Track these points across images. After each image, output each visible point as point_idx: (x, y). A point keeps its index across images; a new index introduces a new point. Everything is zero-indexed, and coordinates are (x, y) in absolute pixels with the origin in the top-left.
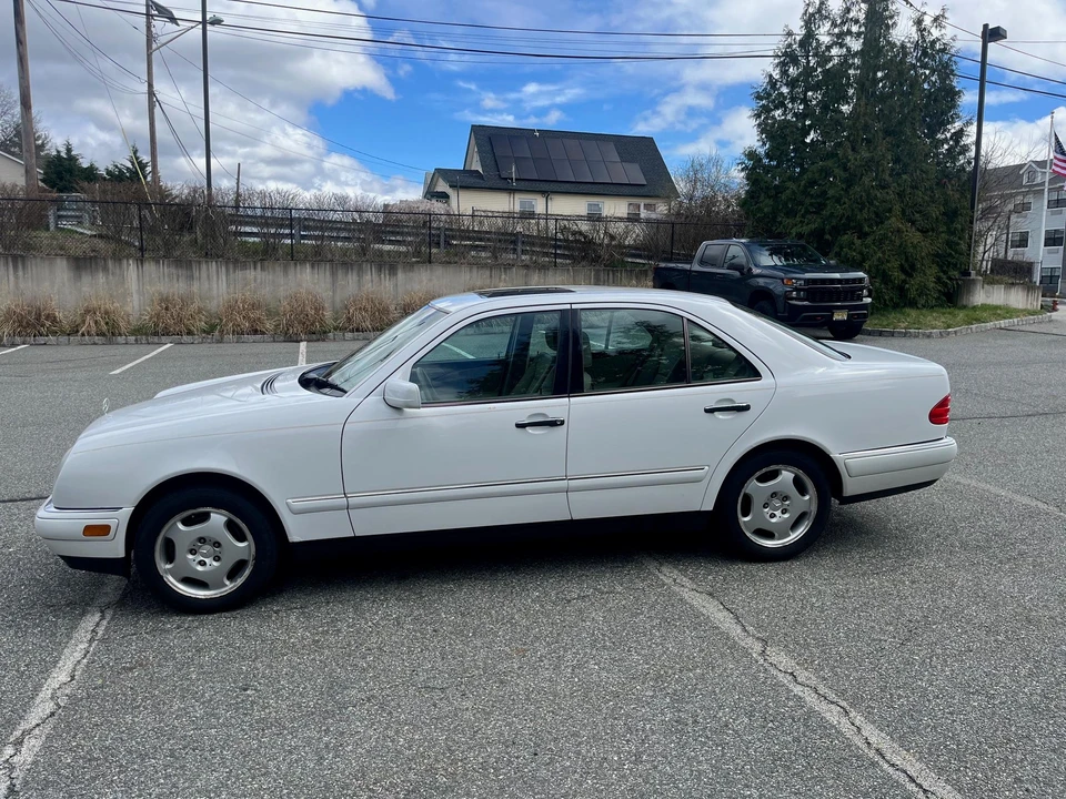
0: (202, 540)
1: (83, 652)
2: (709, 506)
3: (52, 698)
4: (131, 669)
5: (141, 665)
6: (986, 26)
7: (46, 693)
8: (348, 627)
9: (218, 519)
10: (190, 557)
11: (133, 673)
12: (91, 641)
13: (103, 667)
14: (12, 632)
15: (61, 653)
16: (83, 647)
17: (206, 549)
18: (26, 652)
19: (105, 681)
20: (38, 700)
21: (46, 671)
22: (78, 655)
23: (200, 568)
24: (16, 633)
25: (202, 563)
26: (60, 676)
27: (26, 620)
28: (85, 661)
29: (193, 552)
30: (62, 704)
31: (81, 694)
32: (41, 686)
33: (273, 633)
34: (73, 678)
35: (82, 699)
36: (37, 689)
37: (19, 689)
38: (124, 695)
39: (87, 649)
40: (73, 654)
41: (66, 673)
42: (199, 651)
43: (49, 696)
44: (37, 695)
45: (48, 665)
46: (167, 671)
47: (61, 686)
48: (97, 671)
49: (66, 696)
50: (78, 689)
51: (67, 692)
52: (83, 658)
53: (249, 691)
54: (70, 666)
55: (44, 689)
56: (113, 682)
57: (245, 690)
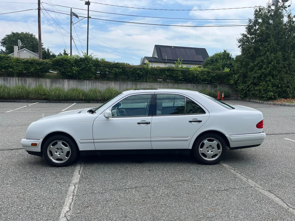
1: (72, 200)
3: (65, 216)
4: (88, 207)
5: (90, 205)
7: (62, 215)
11: (89, 208)
12: (73, 196)
13: (79, 205)
14: (48, 191)
15: (65, 200)
16: (71, 198)
18: (54, 199)
19: (80, 211)
20: (61, 217)
22: (70, 201)
24: (50, 192)
26: (66, 209)
27: (52, 187)
28: (73, 203)
30: (69, 219)
31: (74, 215)
32: (61, 211)
33: (129, 196)
34: (70, 209)
35: (74, 217)
37: (54, 213)
38: (88, 216)
39: (73, 198)
40: (69, 200)
41: (68, 207)
42: (107, 201)
43: (64, 216)
44: (60, 215)
45: (62, 204)
46: (99, 208)
47: (67, 212)
48: (77, 207)
49: (69, 216)
50: (73, 214)
51: (69, 214)
52: (72, 202)
53: (127, 218)
54: (68, 205)
55: (62, 213)
56: (83, 212)
57: (126, 217)
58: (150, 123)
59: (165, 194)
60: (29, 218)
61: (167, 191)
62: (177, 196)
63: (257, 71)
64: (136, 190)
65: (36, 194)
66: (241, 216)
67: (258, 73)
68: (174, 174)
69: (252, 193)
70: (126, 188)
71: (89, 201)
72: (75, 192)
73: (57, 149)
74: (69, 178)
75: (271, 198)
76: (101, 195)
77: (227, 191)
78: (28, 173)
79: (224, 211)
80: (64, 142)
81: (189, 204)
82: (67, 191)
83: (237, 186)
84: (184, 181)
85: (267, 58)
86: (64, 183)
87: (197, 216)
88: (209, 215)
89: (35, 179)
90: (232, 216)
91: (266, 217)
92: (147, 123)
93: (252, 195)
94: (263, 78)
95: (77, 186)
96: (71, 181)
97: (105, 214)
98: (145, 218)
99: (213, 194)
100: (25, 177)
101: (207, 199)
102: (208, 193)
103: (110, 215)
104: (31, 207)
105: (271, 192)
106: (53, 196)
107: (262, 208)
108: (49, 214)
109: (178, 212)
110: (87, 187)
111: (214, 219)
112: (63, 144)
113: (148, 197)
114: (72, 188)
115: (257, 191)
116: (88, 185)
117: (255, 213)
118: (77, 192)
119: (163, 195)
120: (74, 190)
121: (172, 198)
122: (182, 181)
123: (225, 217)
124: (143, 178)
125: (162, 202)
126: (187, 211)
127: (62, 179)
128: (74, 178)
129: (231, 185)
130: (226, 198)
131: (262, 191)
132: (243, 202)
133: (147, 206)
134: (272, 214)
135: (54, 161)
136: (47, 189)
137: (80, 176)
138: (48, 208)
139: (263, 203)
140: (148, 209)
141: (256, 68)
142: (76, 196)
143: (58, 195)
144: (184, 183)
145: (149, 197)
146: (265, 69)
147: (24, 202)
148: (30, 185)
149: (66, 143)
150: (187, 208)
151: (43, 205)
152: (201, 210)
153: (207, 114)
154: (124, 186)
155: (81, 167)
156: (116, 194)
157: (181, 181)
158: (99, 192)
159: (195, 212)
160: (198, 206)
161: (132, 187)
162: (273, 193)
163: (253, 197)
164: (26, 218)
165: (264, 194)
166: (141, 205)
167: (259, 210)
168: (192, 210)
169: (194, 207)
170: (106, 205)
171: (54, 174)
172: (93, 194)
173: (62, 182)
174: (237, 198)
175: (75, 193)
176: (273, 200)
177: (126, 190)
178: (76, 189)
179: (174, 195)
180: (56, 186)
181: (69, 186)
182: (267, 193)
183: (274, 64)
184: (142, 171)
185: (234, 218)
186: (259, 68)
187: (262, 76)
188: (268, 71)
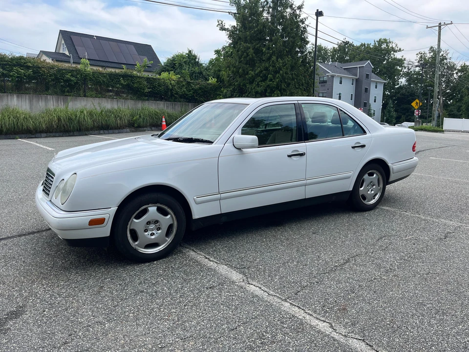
0: (149, 223)
2: (351, 189)
6: (318, 10)
9: (152, 209)
10: (146, 233)
17: (152, 226)
23: (153, 237)
25: (152, 234)
29: (146, 231)
58: (305, 154)
63: (260, 83)
67: (261, 86)
74: (214, 275)
80: (164, 206)
85: (273, 65)
86: (220, 285)
92: (301, 155)
94: (269, 93)
96: (227, 278)
114: (254, 289)
135: (142, 250)
137: (224, 266)
141: (259, 79)
146: (271, 80)
149: (166, 207)
153: (368, 135)
173: (214, 284)
180: (219, 294)
181: (243, 287)
183: (283, 74)
184: (306, 236)
186: (261, 79)
187: (267, 90)
188: (275, 83)
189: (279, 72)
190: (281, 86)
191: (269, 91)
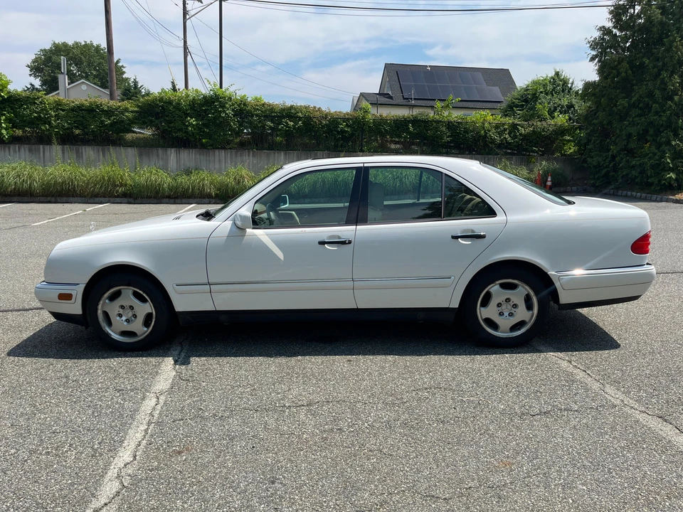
1: (143, 433)
3: (118, 476)
4: (180, 453)
5: (187, 450)
7: (112, 473)
8: (349, 426)
11: (182, 457)
12: (149, 424)
13: (158, 449)
14: (90, 412)
15: (126, 434)
16: (143, 429)
18: (99, 430)
19: (159, 463)
20: (106, 479)
21: (114, 450)
22: (139, 436)
24: (93, 413)
26: (125, 455)
27: (101, 401)
28: (144, 442)
30: (126, 484)
31: (143, 475)
32: (110, 464)
33: (289, 427)
34: (135, 457)
35: (141, 480)
36: (107, 466)
37: (92, 466)
38: (175, 478)
39: (146, 431)
40: (135, 435)
41: (129, 453)
42: (231, 440)
43: (116, 475)
44: (106, 473)
45: (116, 444)
46: (208, 457)
47: (125, 465)
48: (154, 453)
49: (129, 475)
50: (139, 470)
51: (130, 472)
52: (143, 439)
53: (276, 485)
54: (133, 446)
55: (112, 467)
56: (166, 465)
57: (273, 482)
58: (350, 242)
59: (382, 423)
60: (28, 479)
61: (387, 415)
62: (414, 428)
63: (637, 118)
64: (309, 411)
65: (58, 418)
66: (583, 484)
67: (638, 124)
68: (410, 372)
69: (614, 421)
70: (285, 406)
71: (187, 436)
72: (156, 414)
73: (122, 307)
74: (147, 379)
75: (664, 435)
76: (218, 422)
77: (547, 417)
78: (52, 365)
79: (535, 470)
80: (138, 291)
81: (444, 449)
82: (136, 410)
83: (575, 403)
84: (435, 389)
85: (663, 86)
86: (132, 390)
87: (462, 481)
88: (495, 479)
89: (64, 380)
90: (555, 485)
91: (651, 488)
92: (343, 243)
93: (613, 428)
94: (651, 135)
95: (162, 398)
96: (150, 386)
97: (220, 472)
98: (322, 486)
99: (509, 423)
100: (41, 375)
101: (491, 436)
102: (497, 421)
103: (233, 476)
104: (38, 450)
105: (666, 421)
106: (98, 423)
107: (639, 462)
108: (80, 469)
109: (412, 469)
110: (188, 402)
111: (507, 492)
112: (136, 295)
113: (338, 429)
114: (150, 403)
115: (627, 417)
116: (191, 396)
117: (621, 477)
118: (160, 414)
119: (377, 425)
120: (154, 409)
121: (400, 433)
122: (430, 388)
123: (538, 486)
124: (330, 379)
125: (372, 443)
126: (435, 467)
127: (129, 381)
128: (161, 378)
129: (560, 401)
130: (542, 433)
131: (642, 417)
132: (588, 445)
133: (331, 453)
134: (669, 482)
135: (115, 336)
136: (89, 406)
137: (174, 373)
138: (82, 453)
139: (643, 448)
140: (333, 460)
141: (635, 112)
142: (158, 423)
143: (113, 421)
144: (435, 394)
145: (340, 429)
146: (657, 113)
147: (25, 437)
148: (49, 395)
149: (141, 292)
150: (436, 461)
151: (71, 445)
152: (473, 464)
153: (500, 218)
154: (279, 400)
155: (181, 351)
156: (255, 421)
157: (426, 389)
158: (215, 415)
159: (456, 472)
160: (466, 454)
161: (300, 403)
162: (671, 424)
163: (617, 434)
164: (21, 478)
165: (646, 426)
166: (315, 450)
167: (631, 468)
168: (448, 466)
169: (455, 460)
170: (227, 449)
171: (112, 368)
172: (199, 420)
173: (129, 388)
174: (571, 434)
175: (156, 416)
176: (670, 441)
177: (284, 412)
178: (159, 407)
179: (405, 424)
180: (112, 399)
181: (143, 399)
182: (654, 424)
184: (331, 361)
185: (563, 489)
186: (640, 112)
187: (648, 131)
188: (664, 119)
189: (671, 99)
190: (677, 123)
191: (651, 132)
